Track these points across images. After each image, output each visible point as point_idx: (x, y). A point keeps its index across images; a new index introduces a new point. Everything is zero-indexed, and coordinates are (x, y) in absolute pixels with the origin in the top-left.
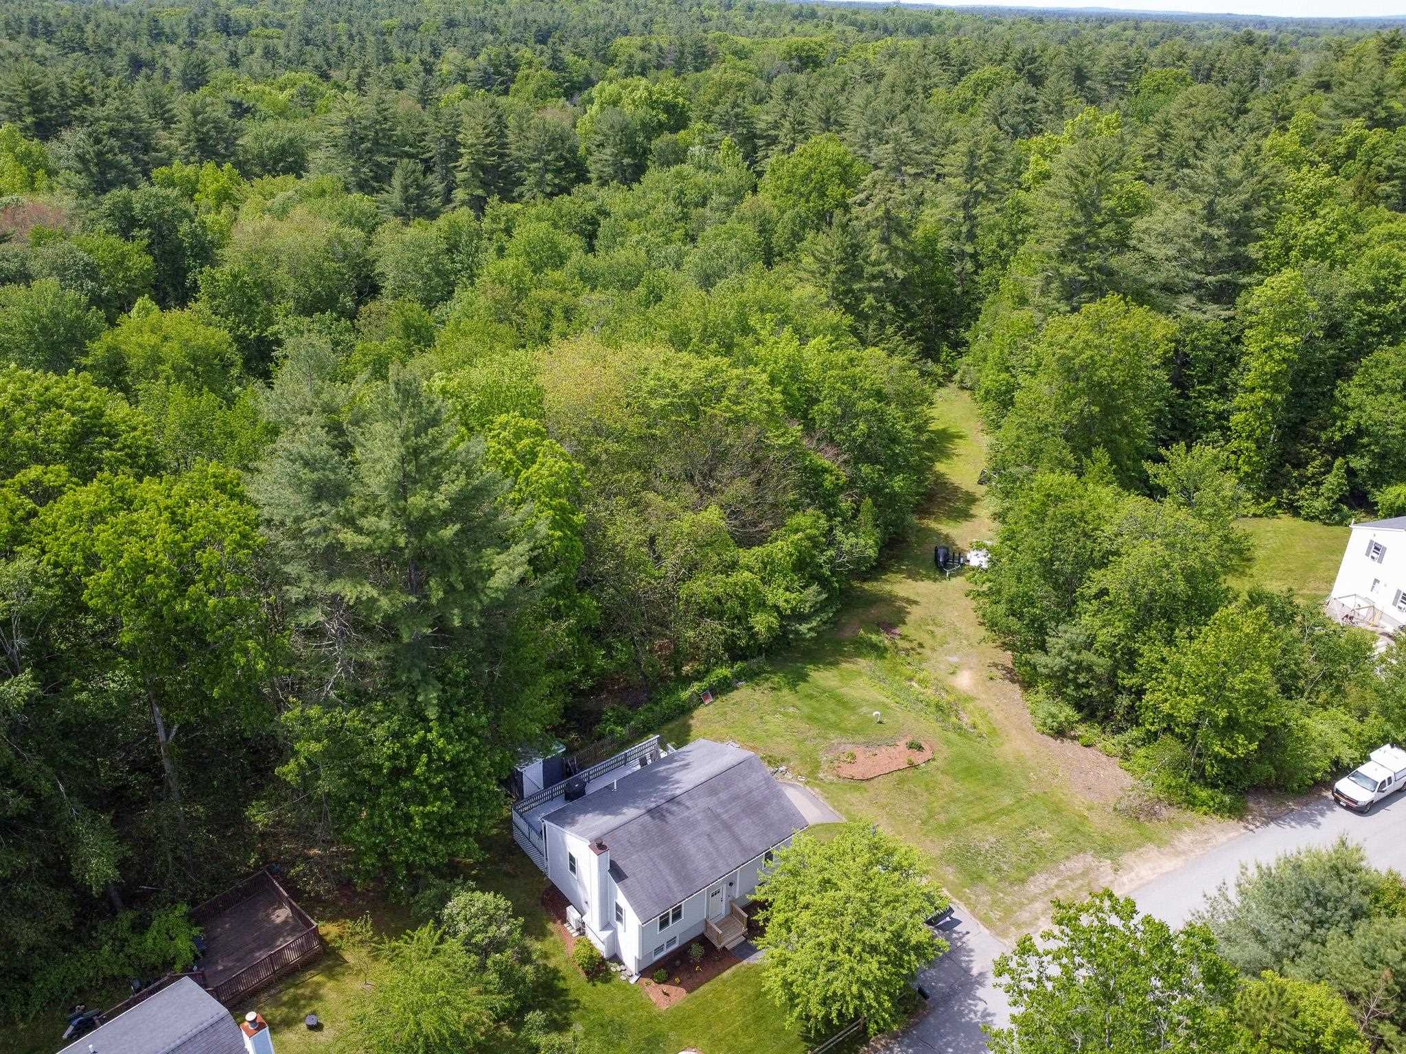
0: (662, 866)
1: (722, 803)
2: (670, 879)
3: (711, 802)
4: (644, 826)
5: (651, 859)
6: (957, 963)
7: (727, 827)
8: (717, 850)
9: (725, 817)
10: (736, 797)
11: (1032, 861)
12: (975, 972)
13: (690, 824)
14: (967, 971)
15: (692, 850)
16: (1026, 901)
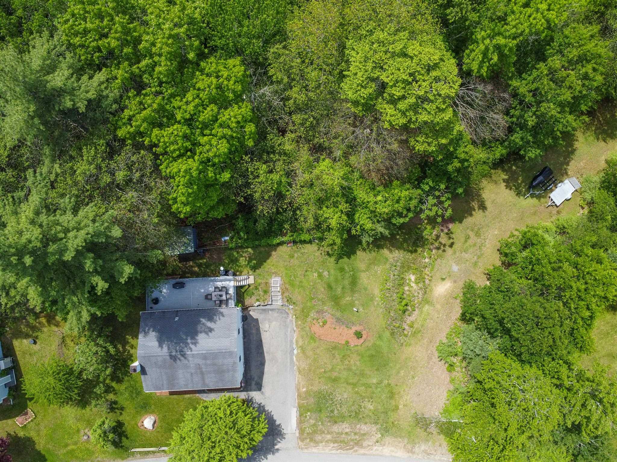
0: (164, 377)
1: (206, 365)
2: (165, 382)
3: (201, 362)
4: (165, 360)
5: (161, 373)
6: (274, 439)
7: (202, 373)
8: (192, 380)
9: (204, 370)
10: (214, 364)
11: (350, 416)
12: (276, 447)
13: (186, 367)
14: (274, 445)
15: (181, 376)
16: (326, 432)
